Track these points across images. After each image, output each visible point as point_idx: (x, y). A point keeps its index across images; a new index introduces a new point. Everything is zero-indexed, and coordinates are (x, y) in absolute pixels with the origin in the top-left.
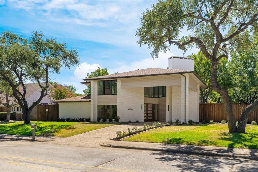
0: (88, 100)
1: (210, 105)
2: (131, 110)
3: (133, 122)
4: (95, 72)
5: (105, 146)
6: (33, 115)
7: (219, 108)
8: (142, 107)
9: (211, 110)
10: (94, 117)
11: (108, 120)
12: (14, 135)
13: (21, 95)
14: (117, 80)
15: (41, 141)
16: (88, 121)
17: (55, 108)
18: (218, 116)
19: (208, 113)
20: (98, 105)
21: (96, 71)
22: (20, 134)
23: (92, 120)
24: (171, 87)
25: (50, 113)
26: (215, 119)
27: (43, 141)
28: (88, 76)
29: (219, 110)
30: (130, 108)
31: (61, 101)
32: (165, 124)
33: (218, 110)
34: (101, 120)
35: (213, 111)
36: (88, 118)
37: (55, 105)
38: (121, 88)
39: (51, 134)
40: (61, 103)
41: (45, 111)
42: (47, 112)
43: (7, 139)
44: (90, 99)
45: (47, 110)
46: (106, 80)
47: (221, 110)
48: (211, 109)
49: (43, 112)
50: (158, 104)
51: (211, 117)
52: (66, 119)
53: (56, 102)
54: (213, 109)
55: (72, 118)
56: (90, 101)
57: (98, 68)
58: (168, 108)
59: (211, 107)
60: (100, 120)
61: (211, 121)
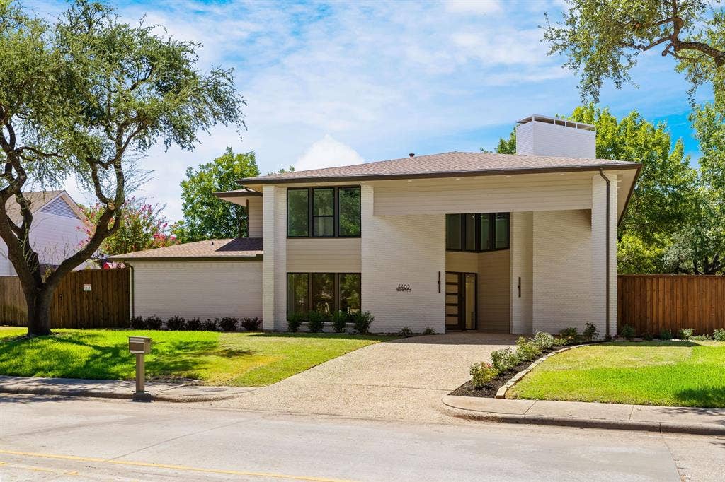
0: (253, 253)
1: (645, 281)
2: (405, 293)
3: (417, 334)
4: (213, 163)
5: (479, 418)
6: (18, 306)
7: (672, 289)
8: (439, 282)
9: (648, 299)
10: (276, 314)
11: (332, 326)
12: (25, 376)
13: (16, 229)
14: (359, 187)
15: (179, 401)
16: (252, 326)
17: (122, 279)
18: (670, 315)
19: (638, 304)
20: (287, 273)
21: (219, 162)
22: (51, 374)
23: (268, 323)
24: (529, 217)
25: (97, 300)
26: (660, 325)
27: (190, 401)
28: (189, 176)
29: (672, 297)
30: (402, 283)
31: (144, 256)
32: (562, 341)
33: (668, 296)
34: (305, 326)
35: (655, 300)
36: (252, 318)
37: (118, 270)
38: (374, 215)
39: (185, 374)
40: (142, 264)
41: (78, 290)
42: (87, 297)
43: (17, 391)
44: (259, 252)
45: (87, 288)
46: (319, 184)
47: (679, 294)
48: (649, 293)
49: (69, 293)
50: (476, 274)
51: (649, 320)
52: (166, 321)
53: (125, 260)
54: (655, 293)
55: (187, 317)
56: (260, 258)
57: (226, 152)
58: (519, 287)
59: (648, 285)
60: (299, 326)
61: (687, 332)
